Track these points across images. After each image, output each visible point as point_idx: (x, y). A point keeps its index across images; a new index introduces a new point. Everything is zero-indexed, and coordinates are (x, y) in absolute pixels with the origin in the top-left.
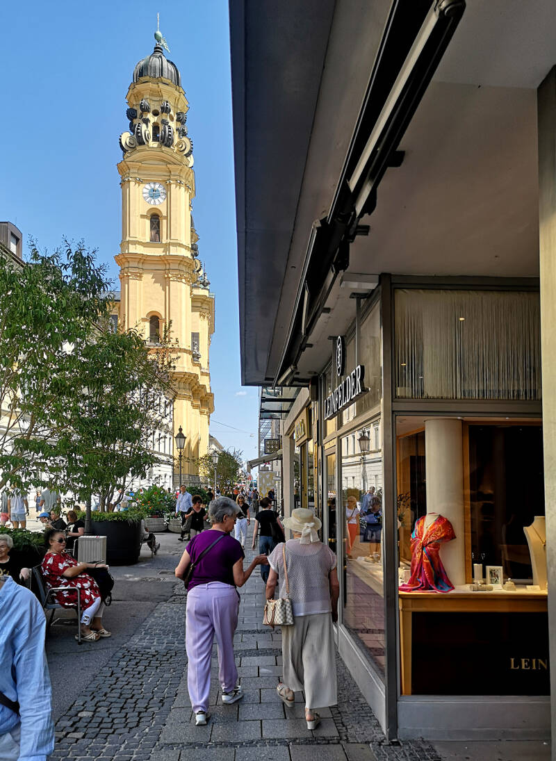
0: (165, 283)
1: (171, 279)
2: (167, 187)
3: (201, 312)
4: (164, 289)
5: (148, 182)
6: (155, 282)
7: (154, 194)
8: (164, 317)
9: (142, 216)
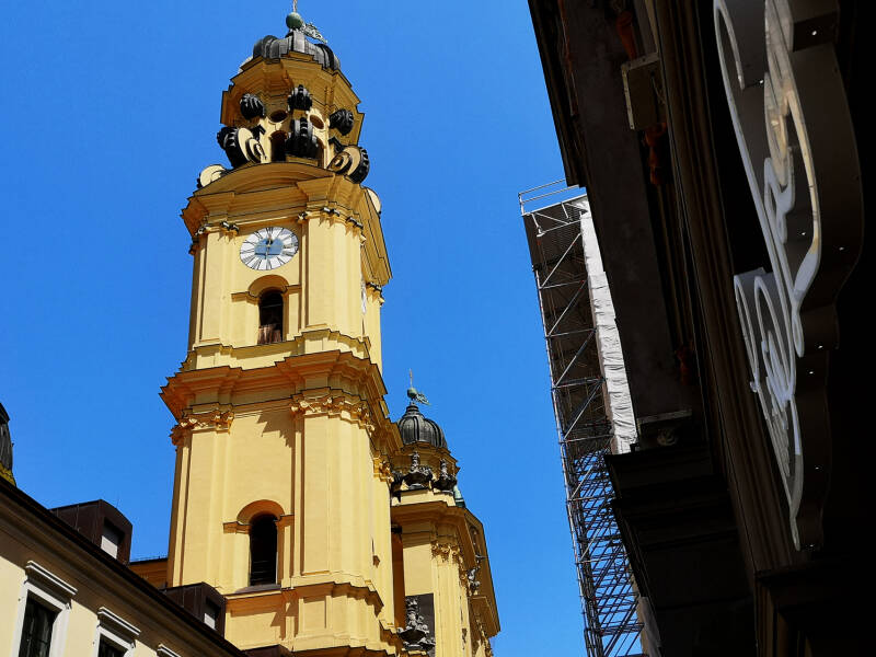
0: (290, 425)
1: (308, 413)
2: (300, 229)
3: (433, 543)
4: (291, 442)
5: (254, 229)
6: (267, 430)
7: (268, 249)
8: (287, 512)
9: (237, 297)
